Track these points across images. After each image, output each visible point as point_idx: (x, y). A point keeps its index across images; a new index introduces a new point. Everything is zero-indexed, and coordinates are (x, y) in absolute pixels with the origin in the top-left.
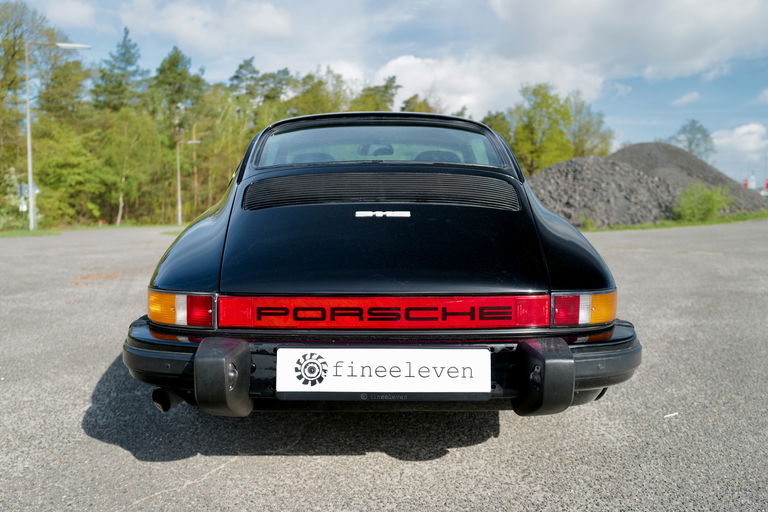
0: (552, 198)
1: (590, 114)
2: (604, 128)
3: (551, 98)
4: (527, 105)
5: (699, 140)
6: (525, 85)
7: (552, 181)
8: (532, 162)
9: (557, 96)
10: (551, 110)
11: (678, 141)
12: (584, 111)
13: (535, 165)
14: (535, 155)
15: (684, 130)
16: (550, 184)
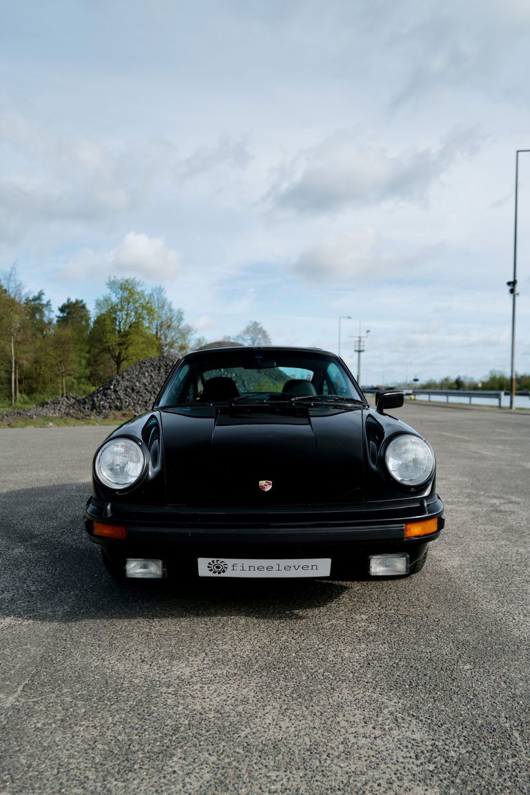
0: (146, 389)
1: (171, 310)
2: (183, 324)
3: (138, 293)
4: (115, 299)
5: (260, 339)
6: (112, 279)
7: (147, 374)
8: (120, 353)
9: (143, 291)
10: (137, 305)
11: (243, 339)
12: (166, 308)
13: (123, 356)
14: (122, 347)
15: (247, 331)
16: (144, 377)
